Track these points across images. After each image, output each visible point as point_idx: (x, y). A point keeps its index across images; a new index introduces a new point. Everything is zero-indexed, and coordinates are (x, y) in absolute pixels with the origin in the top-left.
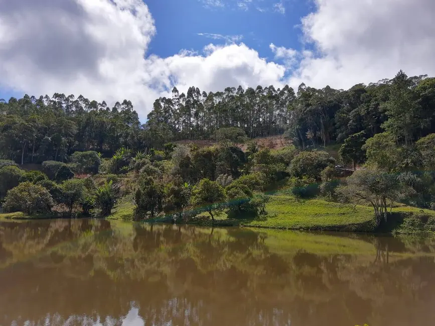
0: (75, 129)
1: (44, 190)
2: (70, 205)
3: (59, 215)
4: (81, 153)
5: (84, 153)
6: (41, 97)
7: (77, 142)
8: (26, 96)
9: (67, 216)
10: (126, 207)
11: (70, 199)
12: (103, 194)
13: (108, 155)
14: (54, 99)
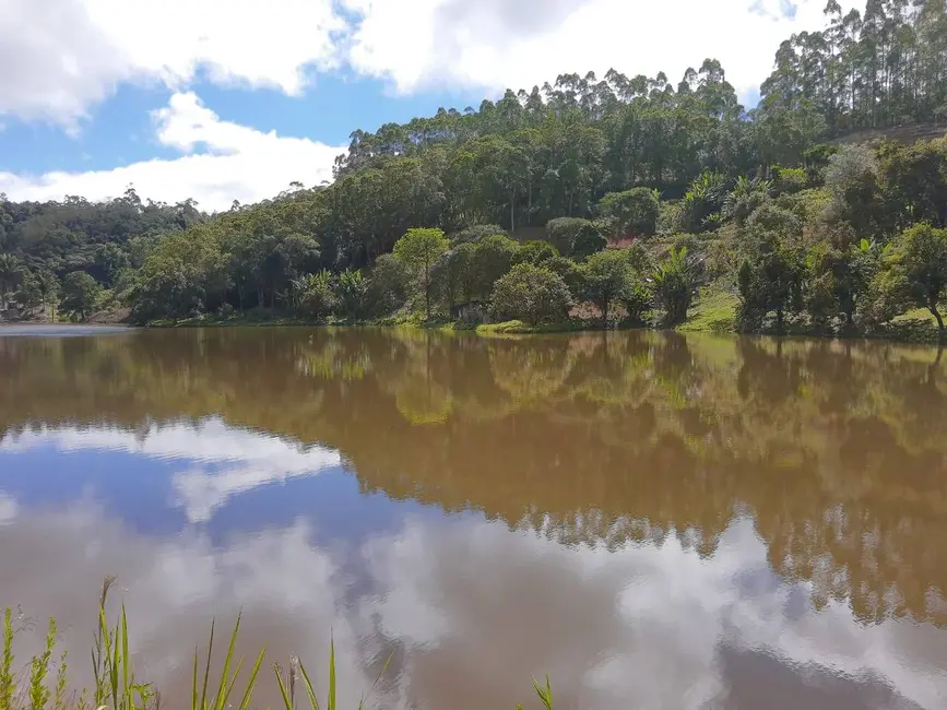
0: (602, 146)
1: (556, 278)
2: (603, 306)
3: (584, 324)
4: (619, 194)
5: (624, 193)
6: (536, 89)
7: (608, 174)
8: (509, 93)
9: (598, 326)
10: (720, 304)
11: (603, 293)
12: (669, 278)
13: (673, 192)
14: (557, 88)
